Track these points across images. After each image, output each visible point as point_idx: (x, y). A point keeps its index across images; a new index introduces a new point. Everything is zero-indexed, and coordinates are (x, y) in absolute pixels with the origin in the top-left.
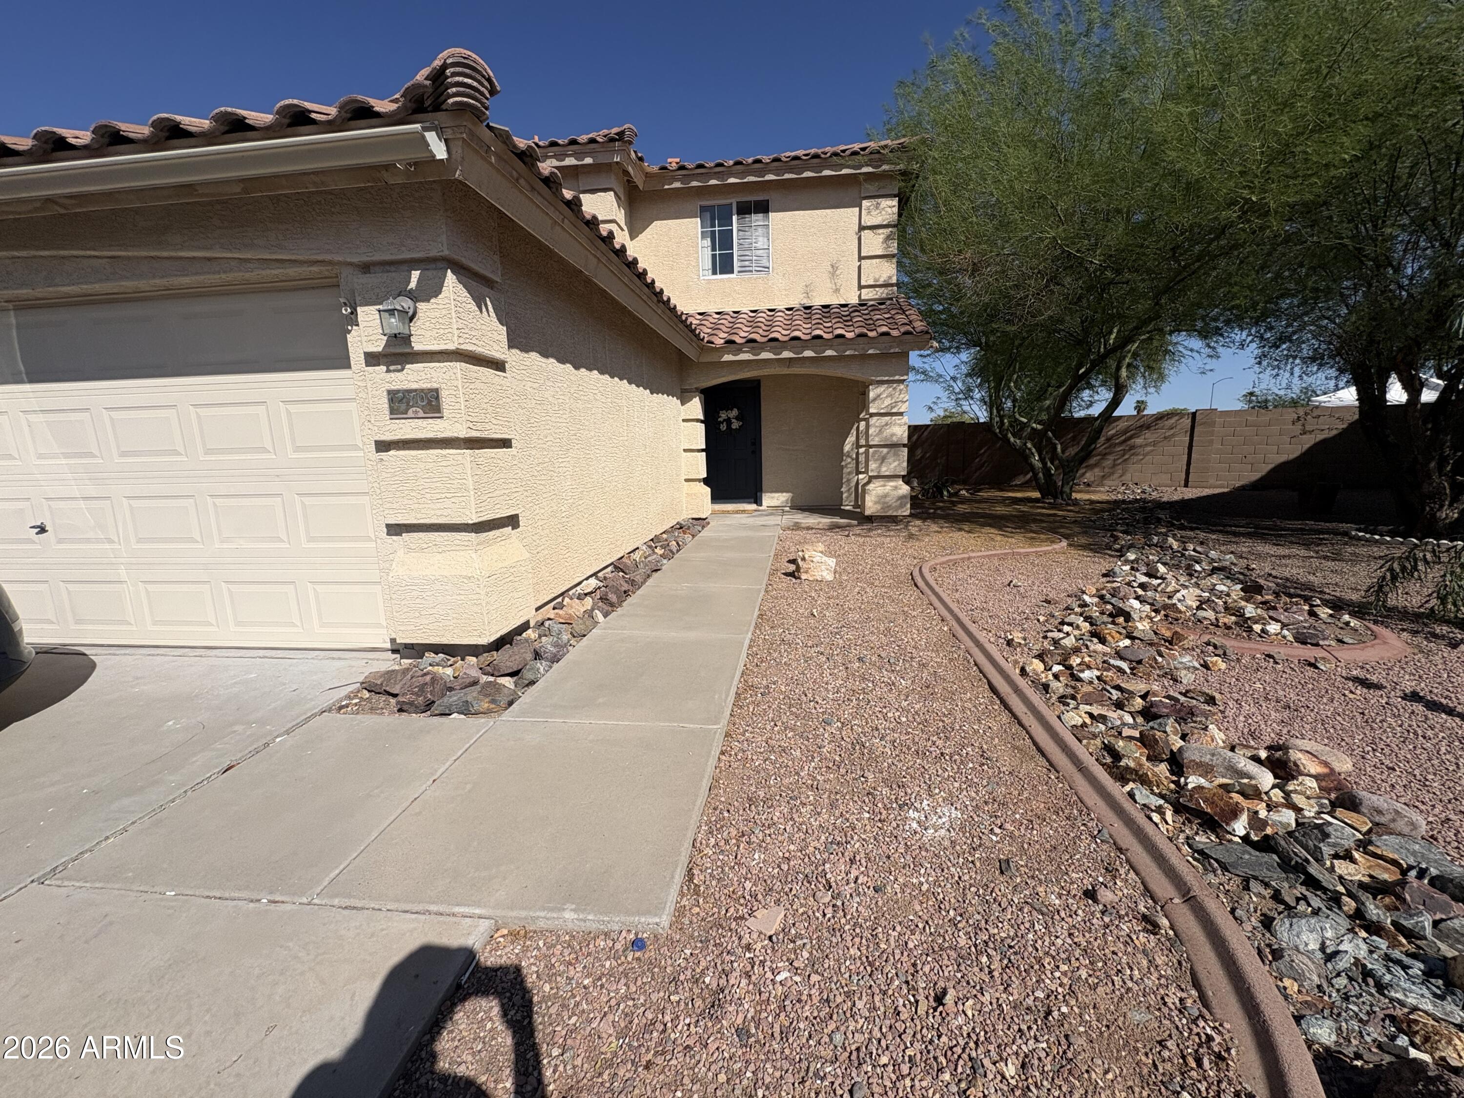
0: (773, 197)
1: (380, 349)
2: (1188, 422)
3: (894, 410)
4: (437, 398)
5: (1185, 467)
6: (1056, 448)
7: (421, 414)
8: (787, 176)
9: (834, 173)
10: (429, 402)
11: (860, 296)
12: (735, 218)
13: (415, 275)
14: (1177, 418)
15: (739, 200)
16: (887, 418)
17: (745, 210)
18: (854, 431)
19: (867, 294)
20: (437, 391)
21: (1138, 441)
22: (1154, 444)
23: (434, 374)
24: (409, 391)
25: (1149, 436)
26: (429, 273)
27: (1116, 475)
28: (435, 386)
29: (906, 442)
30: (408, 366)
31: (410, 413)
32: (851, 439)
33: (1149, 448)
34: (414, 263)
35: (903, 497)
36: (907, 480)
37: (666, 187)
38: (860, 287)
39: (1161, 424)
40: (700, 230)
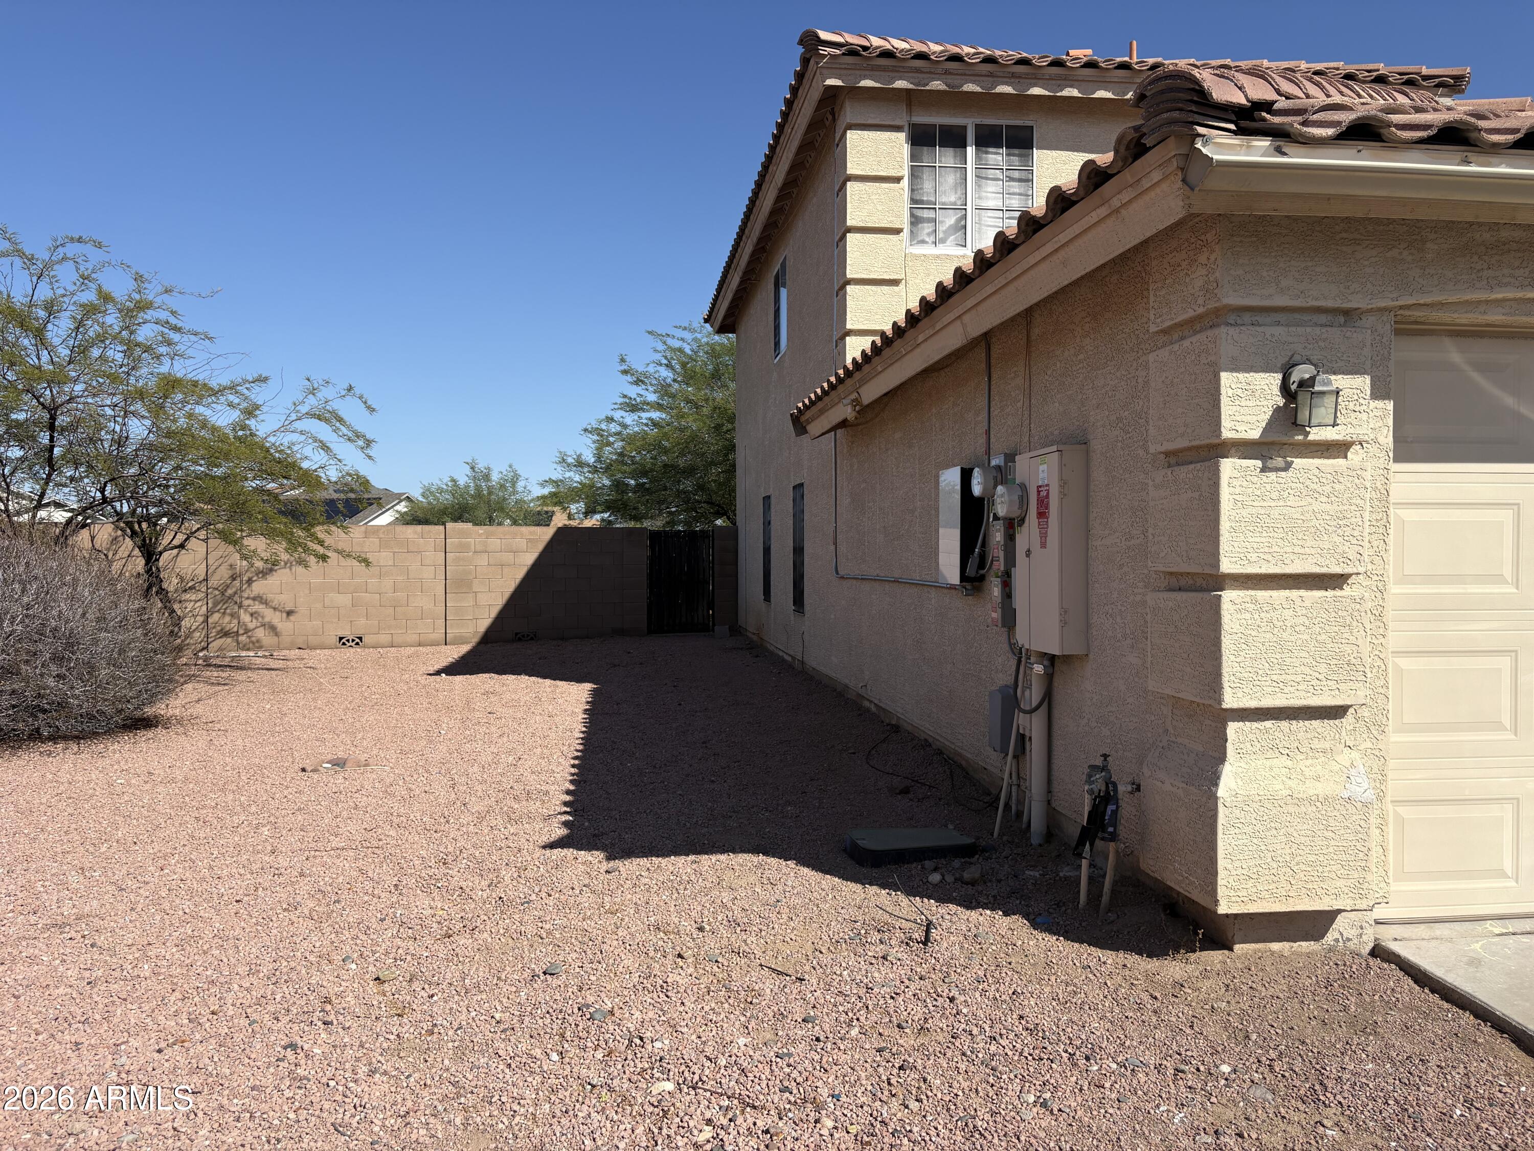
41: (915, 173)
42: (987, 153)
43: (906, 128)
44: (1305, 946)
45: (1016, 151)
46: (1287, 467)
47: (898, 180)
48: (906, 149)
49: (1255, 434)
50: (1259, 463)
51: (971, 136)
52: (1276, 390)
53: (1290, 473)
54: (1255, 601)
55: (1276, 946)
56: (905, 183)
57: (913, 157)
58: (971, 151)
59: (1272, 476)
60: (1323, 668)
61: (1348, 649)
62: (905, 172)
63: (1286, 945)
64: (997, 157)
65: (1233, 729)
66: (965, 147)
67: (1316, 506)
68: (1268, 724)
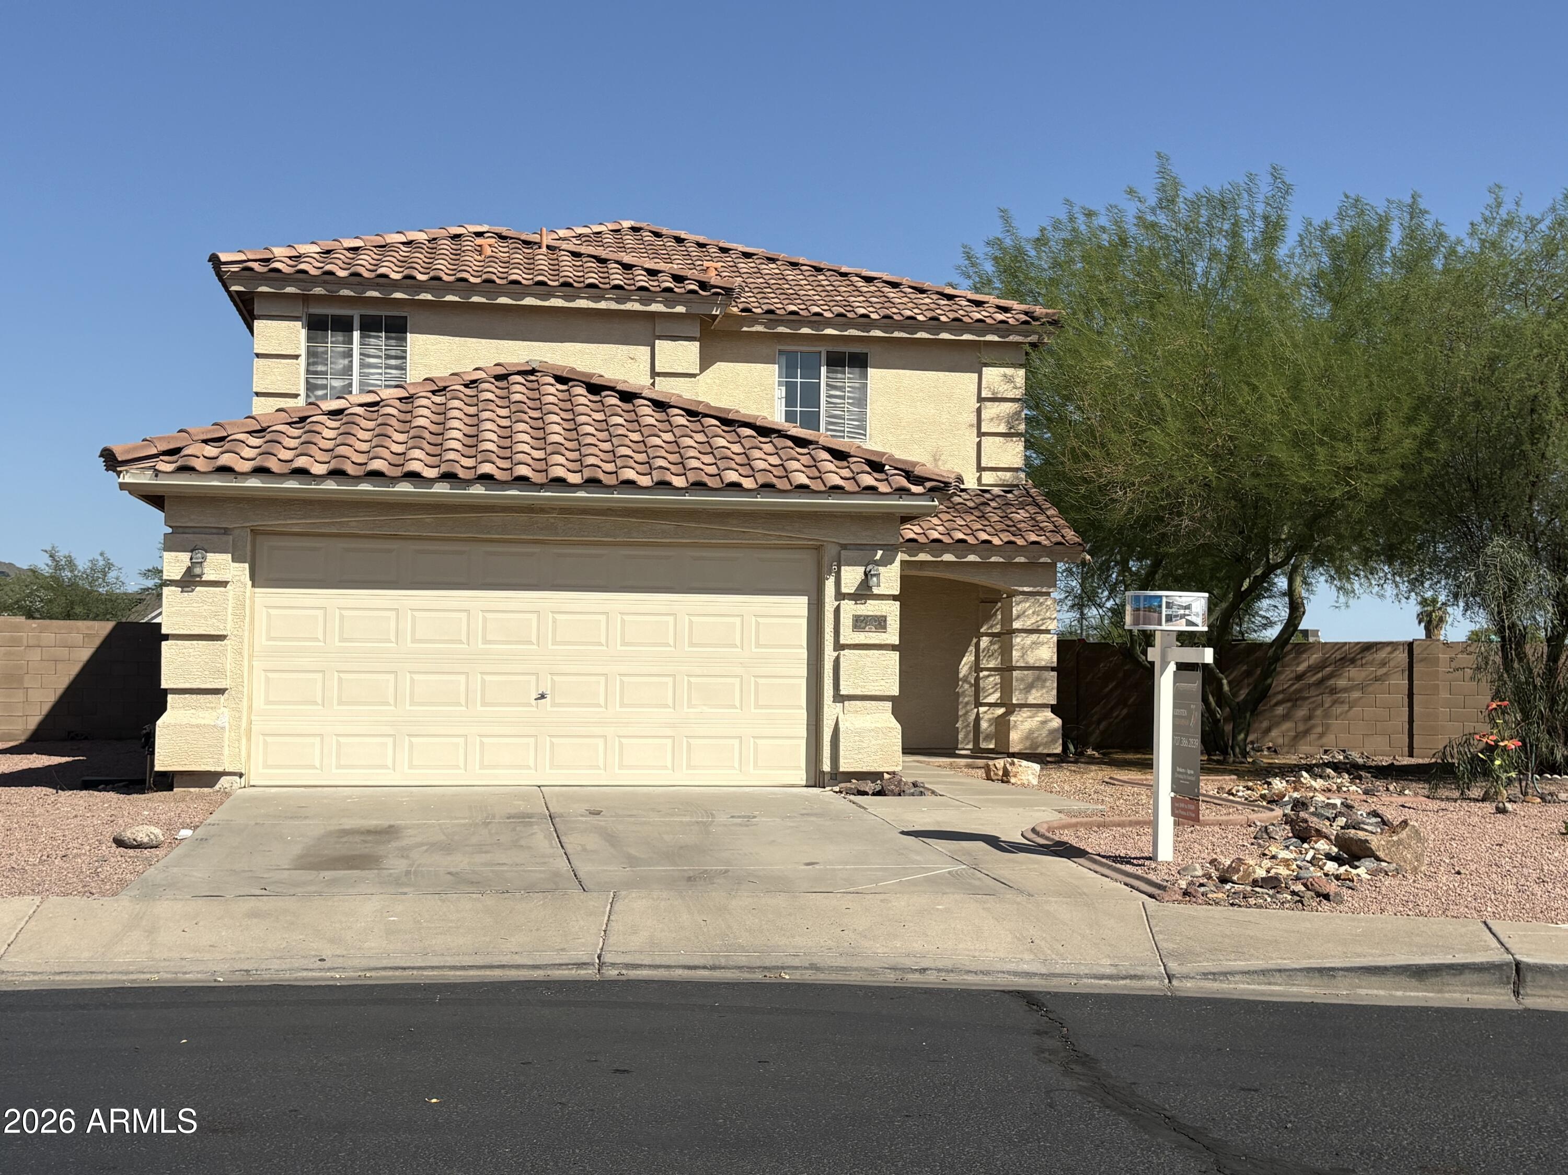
0: (873, 352)
1: (852, 592)
2: (1403, 656)
3: (1043, 628)
4: (885, 621)
5: (1406, 726)
6: (1221, 685)
7: (874, 629)
8: (896, 334)
9: (953, 337)
10: (880, 624)
11: (979, 479)
12: (824, 369)
13: (880, 553)
14: (1389, 649)
15: (830, 349)
16: (1034, 637)
17: (836, 361)
18: (972, 648)
19: (989, 478)
20: (885, 617)
21: (1342, 683)
22: (1362, 687)
23: (884, 607)
24: (868, 616)
25: (1354, 673)
26: (889, 553)
27: (1313, 737)
28: (884, 614)
29: (1055, 665)
30: (868, 601)
31: (867, 629)
32: (968, 659)
33: (1356, 695)
34: (881, 547)
35: (1052, 732)
36: (1055, 709)
37: (745, 329)
38: (980, 469)
39: (1369, 657)
40: (777, 379)
41: (311, 353)
42: (370, 337)
43: (304, 319)
44: (206, 790)
45: (393, 335)
46: (193, 591)
47: (297, 357)
48: (303, 333)
49: (178, 578)
50: (180, 589)
51: (356, 323)
52: (188, 560)
53: (194, 593)
54: (177, 645)
55: (192, 790)
56: (303, 361)
57: (309, 339)
58: (356, 335)
59: (186, 594)
60: (207, 673)
61: (218, 665)
62: (303, 351)
63: (197, 789)
64: (380, 341)
65: (170, 697)
66: (351, 330)
67: (205, 607)
68: (187, 696)
